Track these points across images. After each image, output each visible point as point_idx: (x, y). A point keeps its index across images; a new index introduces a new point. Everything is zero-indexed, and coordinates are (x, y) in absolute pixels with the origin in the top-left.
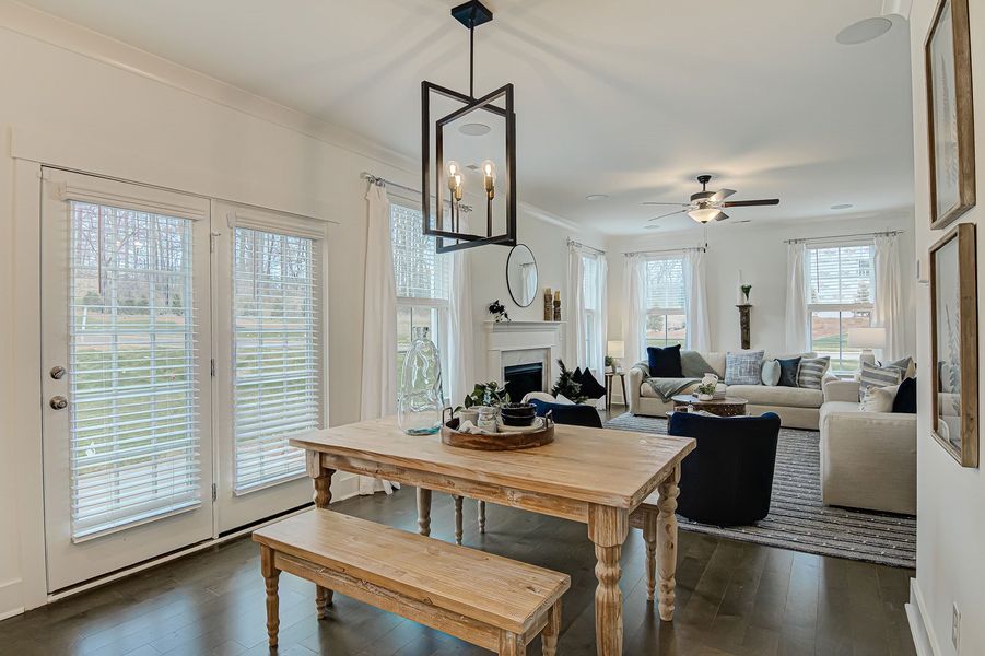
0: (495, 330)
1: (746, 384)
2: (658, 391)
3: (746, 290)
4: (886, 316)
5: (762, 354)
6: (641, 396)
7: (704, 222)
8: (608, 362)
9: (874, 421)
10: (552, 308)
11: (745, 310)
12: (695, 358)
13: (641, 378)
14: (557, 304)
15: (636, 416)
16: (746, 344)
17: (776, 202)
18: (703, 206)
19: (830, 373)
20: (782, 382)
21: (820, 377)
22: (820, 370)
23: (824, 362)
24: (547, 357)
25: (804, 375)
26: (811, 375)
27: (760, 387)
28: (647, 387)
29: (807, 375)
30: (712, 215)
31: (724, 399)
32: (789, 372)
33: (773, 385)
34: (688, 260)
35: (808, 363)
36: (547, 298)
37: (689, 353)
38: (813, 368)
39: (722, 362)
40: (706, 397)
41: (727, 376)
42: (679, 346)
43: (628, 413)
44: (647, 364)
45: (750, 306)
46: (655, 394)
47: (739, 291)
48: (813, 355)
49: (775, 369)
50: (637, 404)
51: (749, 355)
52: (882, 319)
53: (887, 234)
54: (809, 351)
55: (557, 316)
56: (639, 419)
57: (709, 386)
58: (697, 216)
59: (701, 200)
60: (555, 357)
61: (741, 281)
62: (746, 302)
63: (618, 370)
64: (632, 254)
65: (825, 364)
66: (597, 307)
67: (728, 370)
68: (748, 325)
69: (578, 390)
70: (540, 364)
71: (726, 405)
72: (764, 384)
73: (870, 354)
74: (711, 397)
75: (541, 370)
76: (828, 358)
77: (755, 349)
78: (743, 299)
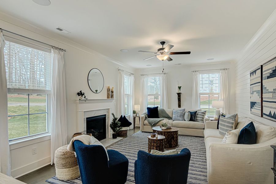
0: (80, 103)
1: (179, 120)
2: (150, 123)
3: (180, 88)
4: (224, 97)
5: (184, 110)
6: (144, 125)
7: (163, 60)
8: (134, 112)
9: (231, 149)
10: (110, 94)
11: (179, 95)
12: (163, 111)
13: (144, 118)
14: (112, 92)
15: (142, 132)
16: (179, 106)
17: (189, 53)
18: (162, 53)
19: (206, 117)
20: (191, 120)
21: (203, 118)
22: (203, 116)
23: (204, 113)
24: (108, 112)
25: (198, 117)
26: (201, 117)
27: (184, 122)
28: (146, 122)
29: (199, 117)
30: (166, 57)
31: (171, 129)
32: (193, 116)
33: (188, 121)
34: (161, 77)
35: (199, 113)
36: (108, 90)
37: (161, 109)
38: (201, 115)
39: (172, 112)
40: (164, 128)
41: (173, 117)
42: (158, 107)
43: (140, 131)
44: (147, 113)
45: (181, 93)
46: (149, 124)
47: (177, 88)
48: (200, 110)
49: (188, 115)
50: (143, 128)
51: (180, 110)
52: (222, 98)
53: (224, 69)
54: (199, 109)
55: (112, 96)
56: (143, 133)
57: (165, 124)
58: (160, 57)
59: (161, 51)
60: (111, 112)
61: (178, 85)
62: (179, 92)
63: (138, 115)
64: (143, 75)
65: (205, 114)
66: (131, 93)
67: (174, 115)
68: (180, 100)
69: (119, 125)
70: (105, 115)
71: (171, 132)
72: (185, 120)
73: (218, 110)
74: (166, 128)
75: (105, 117)
76: (206, 112)
77: (182, 108)
78: (179, 91)
